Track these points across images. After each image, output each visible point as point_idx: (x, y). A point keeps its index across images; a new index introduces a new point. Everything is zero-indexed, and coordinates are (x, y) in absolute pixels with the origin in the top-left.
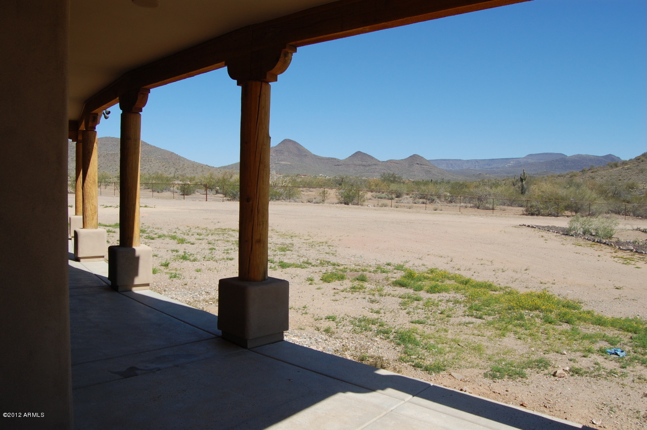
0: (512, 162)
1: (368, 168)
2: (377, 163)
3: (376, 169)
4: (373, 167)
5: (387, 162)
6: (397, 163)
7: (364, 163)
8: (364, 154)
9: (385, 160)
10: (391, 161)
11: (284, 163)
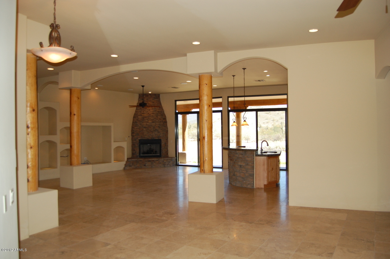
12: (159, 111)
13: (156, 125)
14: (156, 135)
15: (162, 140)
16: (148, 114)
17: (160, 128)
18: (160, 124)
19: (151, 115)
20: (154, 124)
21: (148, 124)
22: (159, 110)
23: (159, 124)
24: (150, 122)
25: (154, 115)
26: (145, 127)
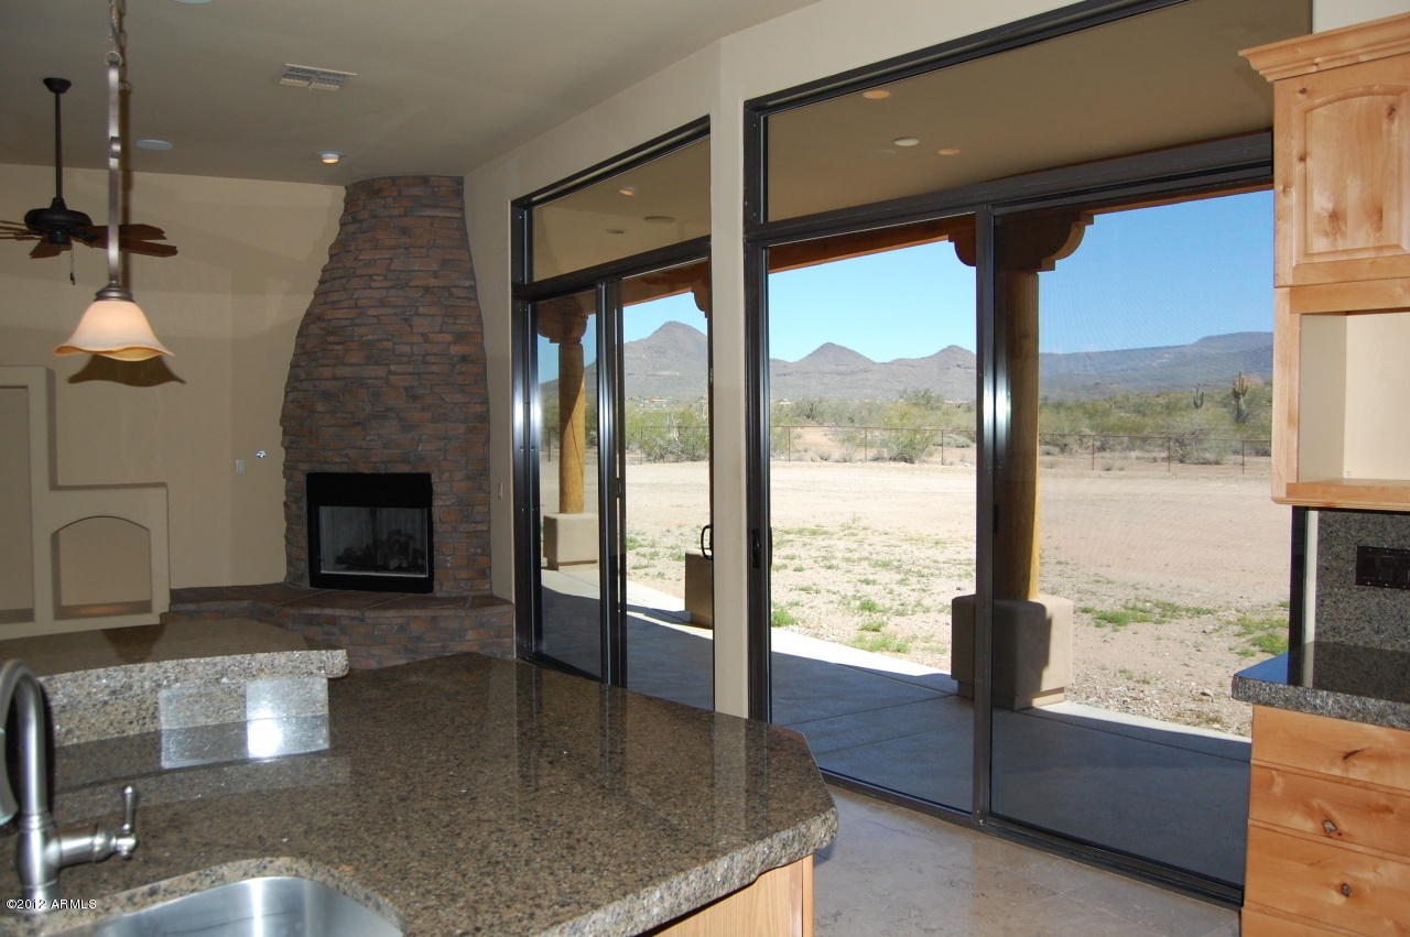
0: (1166, 356)
1: (849, 379)
2: (867, 366)
3: (867, 379)
4: (861, 377)
5: (892, 363)
6: (914, 367)
7: (841, 368)
8: (841, 348)
9: (888, 361)
10: (900, 362)
11: (667, 373)
12: (427, 289)
13: (393, 379)
14: (385, 446)
15: (434, 479)
16: (356, 307)
17: (415, 398)
18: (419, 374)
19: (371, 312)
20: (380, 371)
21: (344, 371)
22: (433, 282)
23: (409, 369)
24: (355, 358)
25: (389, 311)
26: (326, 395)
